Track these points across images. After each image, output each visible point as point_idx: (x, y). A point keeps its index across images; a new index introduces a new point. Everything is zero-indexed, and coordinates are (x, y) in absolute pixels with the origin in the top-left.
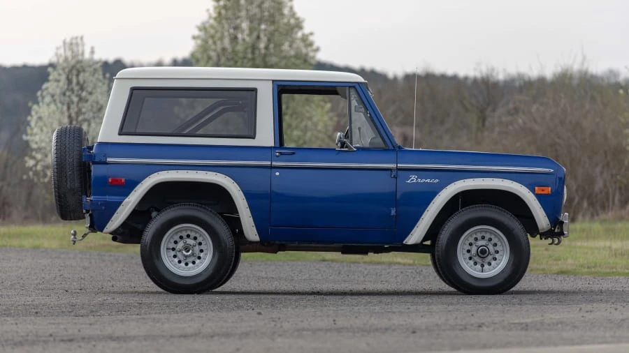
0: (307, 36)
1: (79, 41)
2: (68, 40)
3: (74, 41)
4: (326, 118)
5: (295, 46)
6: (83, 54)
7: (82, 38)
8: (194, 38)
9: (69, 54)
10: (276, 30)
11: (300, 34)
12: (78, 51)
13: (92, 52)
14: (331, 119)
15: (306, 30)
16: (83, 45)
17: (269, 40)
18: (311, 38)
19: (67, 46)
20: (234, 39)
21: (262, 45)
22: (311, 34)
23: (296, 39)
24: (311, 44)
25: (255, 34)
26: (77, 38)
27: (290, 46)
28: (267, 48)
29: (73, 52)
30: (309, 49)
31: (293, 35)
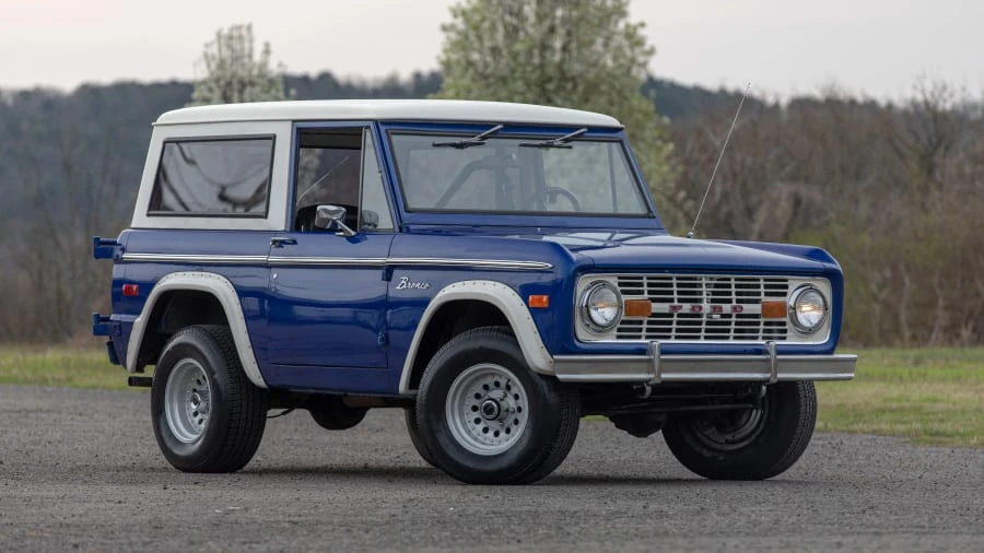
0: (635, 28)
1: (244, 33)
2: (225, 32)
3: (235, 33)
4: (665, 168)
5: (613, 44)
6: (250, 56)
7: (249, 28)
8: (444, 28)
9: (226, 53)
10: (581, 19)
11: (621, 25)
12: (243, 49)
13: (267, 52)
14: (673, 169)
15: (633, 19)
16: (251, 41)
17: (569, 33)
18: (641, 32)
19: (223, 41)
20: (511, 32)
21: (558, 44)
22: (642, 25)
23: (614, 33)
24: (640, 43)
25: (547, 23)
26: (239, 28)
27: (606, 45)
28: (565, 49)
29: (233, 50)
30: (637, 50)
31: (611, 27)
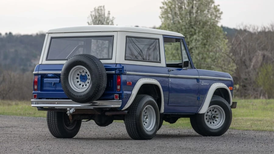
0: (216, 7)
1: (102, 8)
2: (97, 8)
3: (100, 8)
4: (226, 47)
5: (210, 11)
6: (104, 15)
7: (104, 7)
8: (161, 8)
9: (97, 14)
10: (201, 4)
11: (213, 6)
12: (102, 13)
13: (109, 14)
14: (229, 47)
15: (216, 4)
16: (104, 10)
17: (198, 8)
18: (218, 7)
19: (96, 10)
20: (181, 8)
21: (194, 11)
22: (219, 5)
23: (210, 8)
24: (218, 10)
25: (191, 6)
26: (101, 7)
27: (208, 11)
28: (197, 12)
29: (99, 14)
30: (217, 13)
31: (210, 6)
